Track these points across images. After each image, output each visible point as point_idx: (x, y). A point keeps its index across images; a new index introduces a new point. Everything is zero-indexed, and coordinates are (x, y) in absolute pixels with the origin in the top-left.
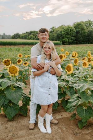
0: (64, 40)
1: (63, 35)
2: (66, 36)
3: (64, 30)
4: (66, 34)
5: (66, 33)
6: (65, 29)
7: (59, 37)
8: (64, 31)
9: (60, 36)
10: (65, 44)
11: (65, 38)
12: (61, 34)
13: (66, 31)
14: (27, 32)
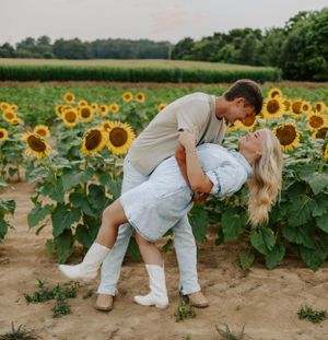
0: (313, 64)
1: (310, 44)
2: (321, 47)
3: (317, 22)
4: (320, 37)
5: (321, 34)
6: (318, 18)
7: (296, 52)
8: (314, 29)
9: (296, 47)
10: (316, 77)
11: (315, 55)
12: (301, 38)
13: (322, 26)
14: (217, 35)
